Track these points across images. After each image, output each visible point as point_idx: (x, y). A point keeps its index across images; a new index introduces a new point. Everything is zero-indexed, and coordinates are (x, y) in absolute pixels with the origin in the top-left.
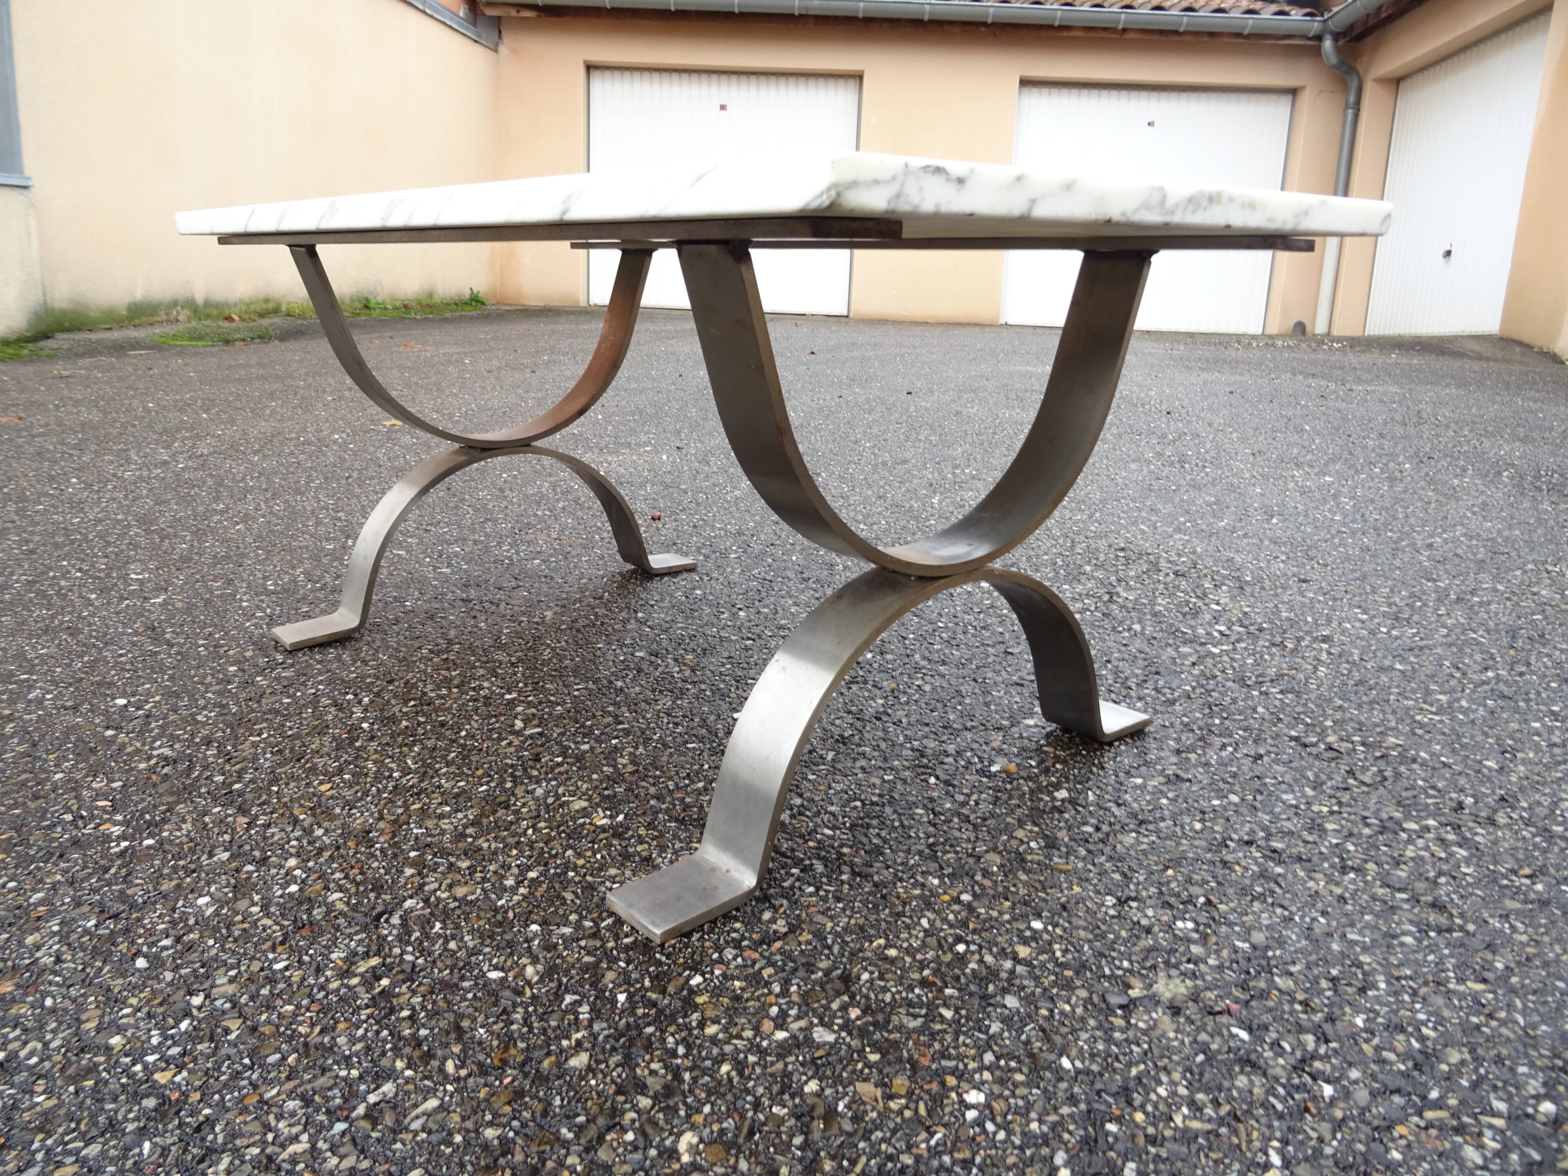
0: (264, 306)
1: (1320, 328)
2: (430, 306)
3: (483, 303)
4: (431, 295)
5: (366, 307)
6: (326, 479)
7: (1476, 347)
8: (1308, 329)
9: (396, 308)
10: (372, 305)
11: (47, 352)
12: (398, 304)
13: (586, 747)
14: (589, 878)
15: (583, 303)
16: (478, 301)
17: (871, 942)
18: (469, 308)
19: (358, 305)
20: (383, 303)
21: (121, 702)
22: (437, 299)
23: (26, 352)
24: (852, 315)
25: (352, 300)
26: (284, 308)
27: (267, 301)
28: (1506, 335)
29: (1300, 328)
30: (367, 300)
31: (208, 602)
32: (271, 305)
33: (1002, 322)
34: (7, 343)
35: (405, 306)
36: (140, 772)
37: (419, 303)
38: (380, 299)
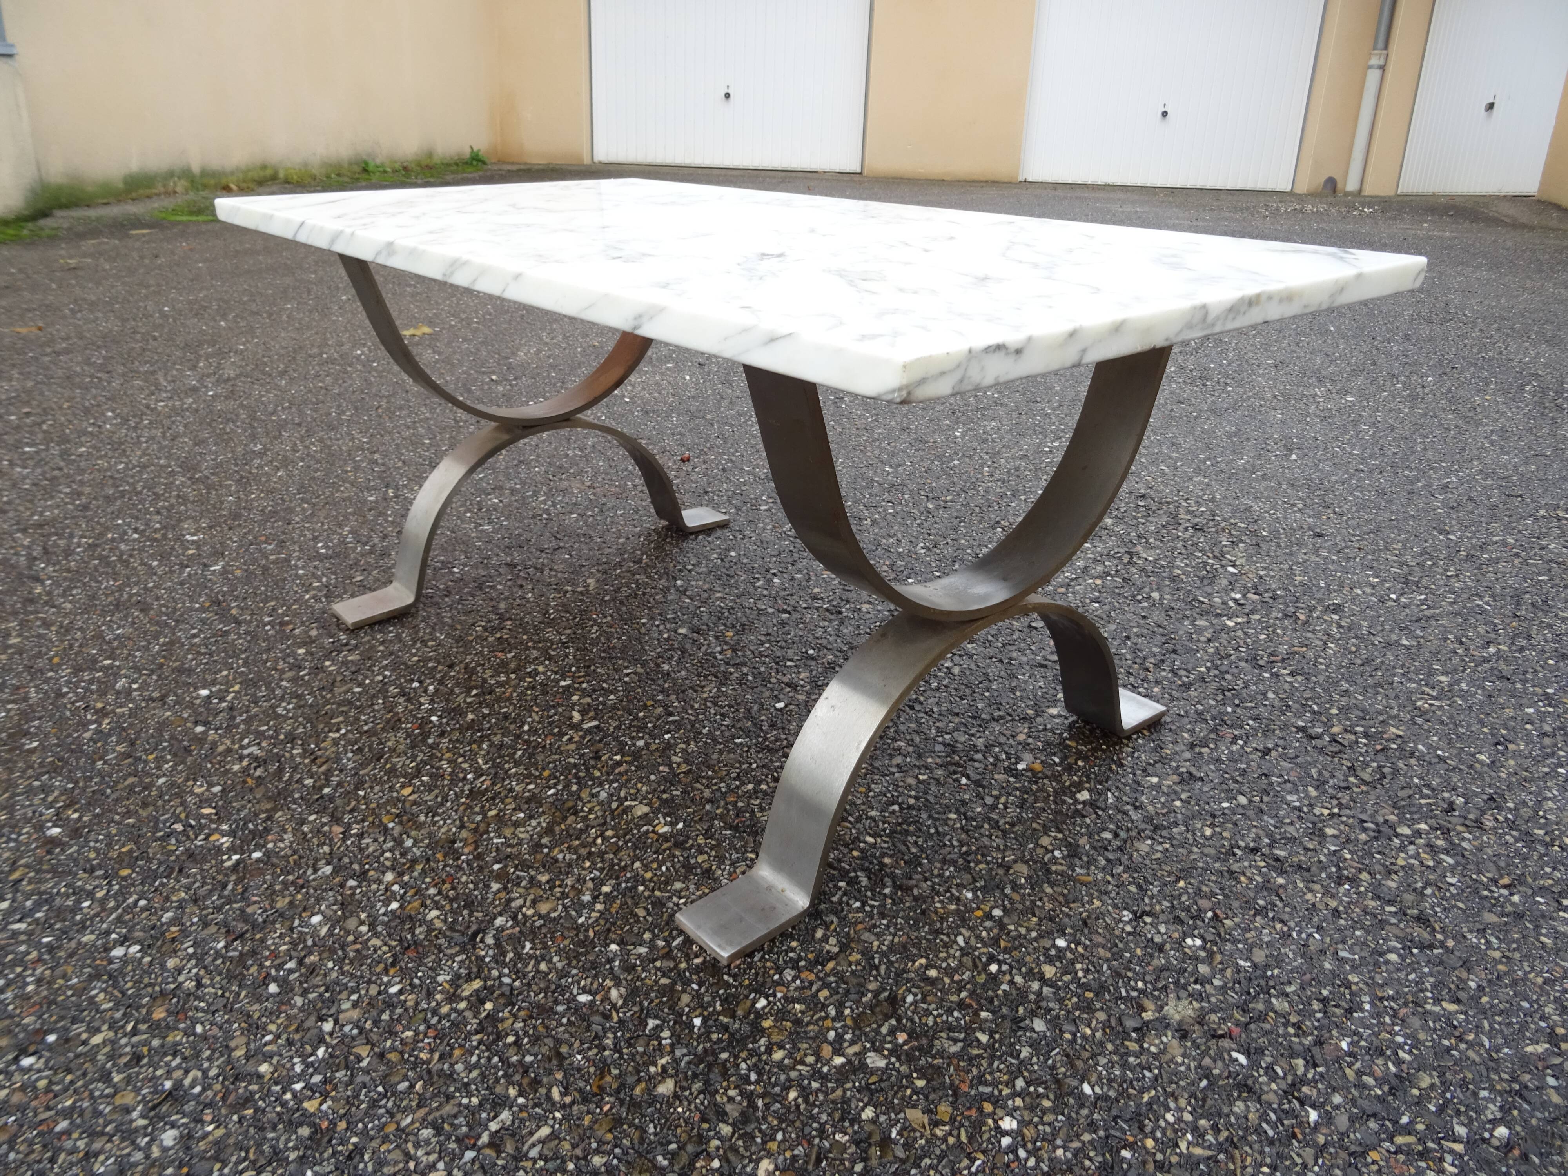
0: (262, 174)
1: (1352, 186)
2: (429, 167)
3: (484, 163)
4: (430, 155)
5: (365, 170)
6: (356, 409)
7: (1511, 211)
8: (1339, 185)
9: (395, 171)
10: (371, 168)
11: (48, 232)
12: (397, 166)
13: (641, 743)
14: (657, 893)
15: (587, 161)
16: (479, 160)
17: (914, 962)
18: (471, 169)
19: (357, 169)
20: (382, 165)
21: (204, 692)
22: (436, 160)
23: (25, 232)
24: (865, 173)
25: (350, 164)
26: (281, 175)
27: (264, 167)
28: (1544, 198)
29: (1331, 183)
30: (366, 163)
31: (265, 569)
32: (269, 172)
33: (1021, 179)
34: (6, 223)
35: (405, 168)
36: (235, 774)
37: (419, 164)
38: (378, 161)
